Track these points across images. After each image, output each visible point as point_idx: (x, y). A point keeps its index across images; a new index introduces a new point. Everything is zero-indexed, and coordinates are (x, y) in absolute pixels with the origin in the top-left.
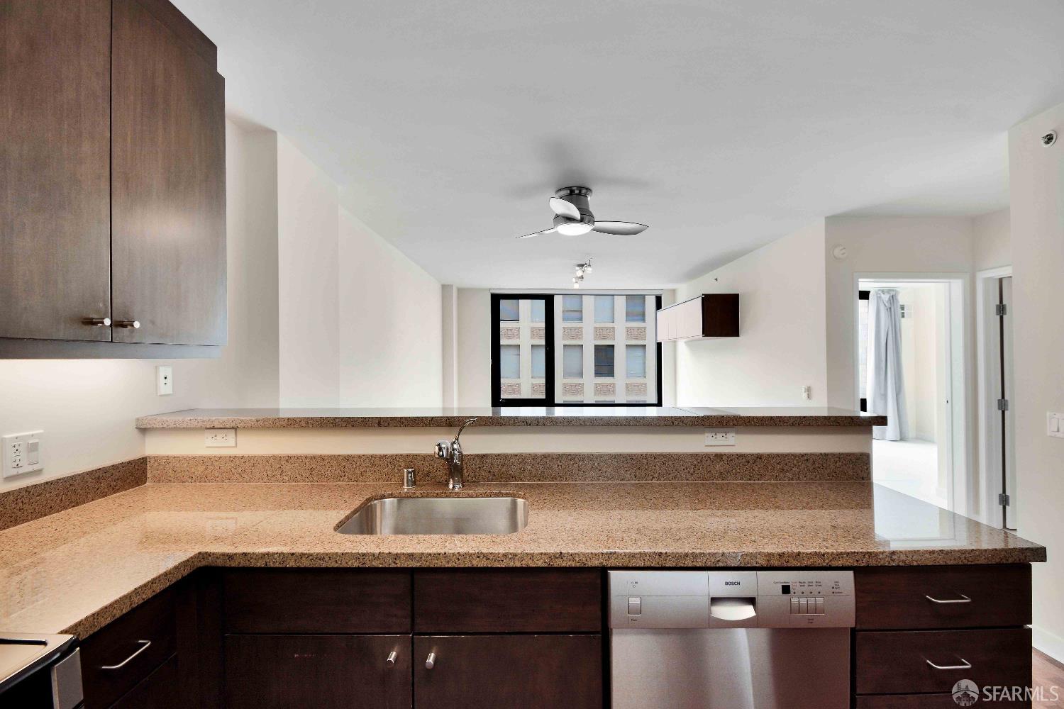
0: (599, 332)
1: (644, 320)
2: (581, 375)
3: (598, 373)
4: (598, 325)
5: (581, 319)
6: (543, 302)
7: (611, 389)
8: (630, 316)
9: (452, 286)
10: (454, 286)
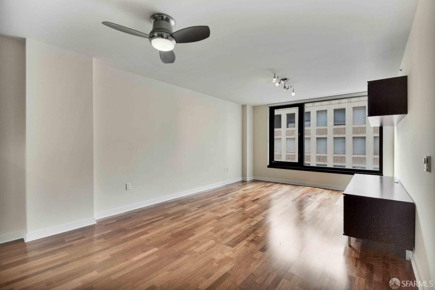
9: (246, 105)
10: (247, 105)
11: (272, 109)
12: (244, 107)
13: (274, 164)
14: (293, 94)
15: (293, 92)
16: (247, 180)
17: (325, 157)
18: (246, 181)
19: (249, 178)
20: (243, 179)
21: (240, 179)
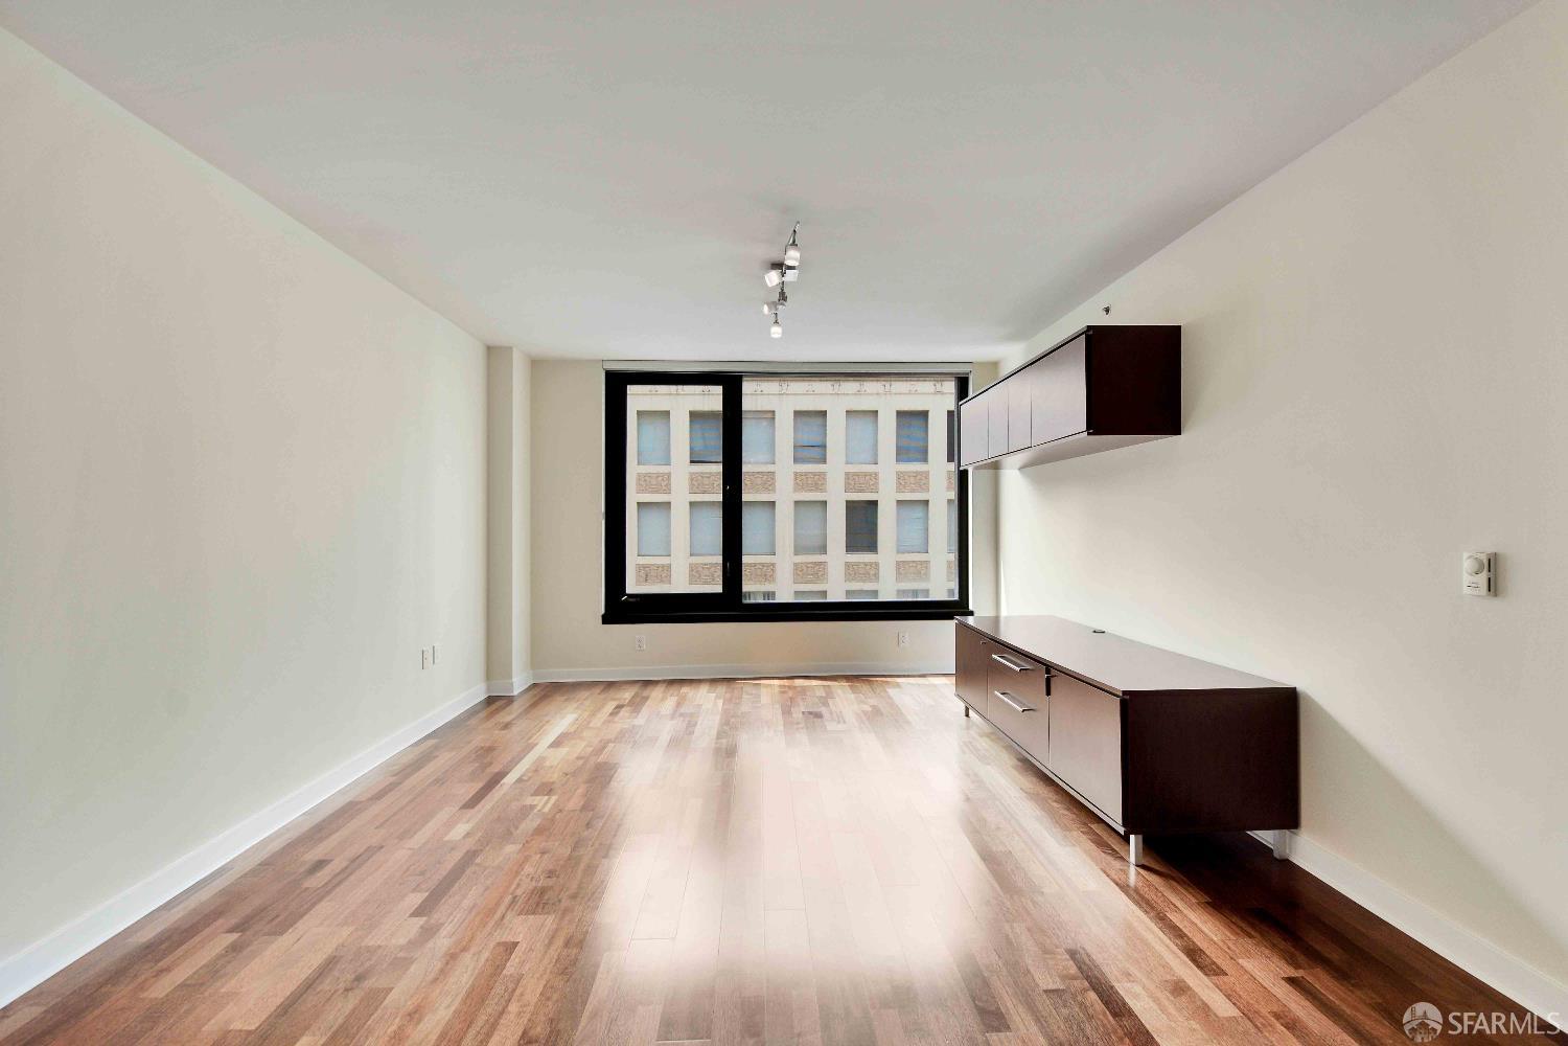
0: (852, 482)
1: (925, 460)
2: (823, 549)
3: (852, 546)
4: (852, 469)
5: (824, 461)
6: (719, 390)
7: (872, 573)
8: (902, 454)
9: (511, 348)
10: (514, 349)
11: (617, 384)
12: (495, 356)
13: (622, 608)
14: (776, 332)
15: (776, 322)
16: (515, 693)
17: (663, 566)
18: (510, 700)
19: (519, 682)
20: (489, 689)
21: (479, 694)
